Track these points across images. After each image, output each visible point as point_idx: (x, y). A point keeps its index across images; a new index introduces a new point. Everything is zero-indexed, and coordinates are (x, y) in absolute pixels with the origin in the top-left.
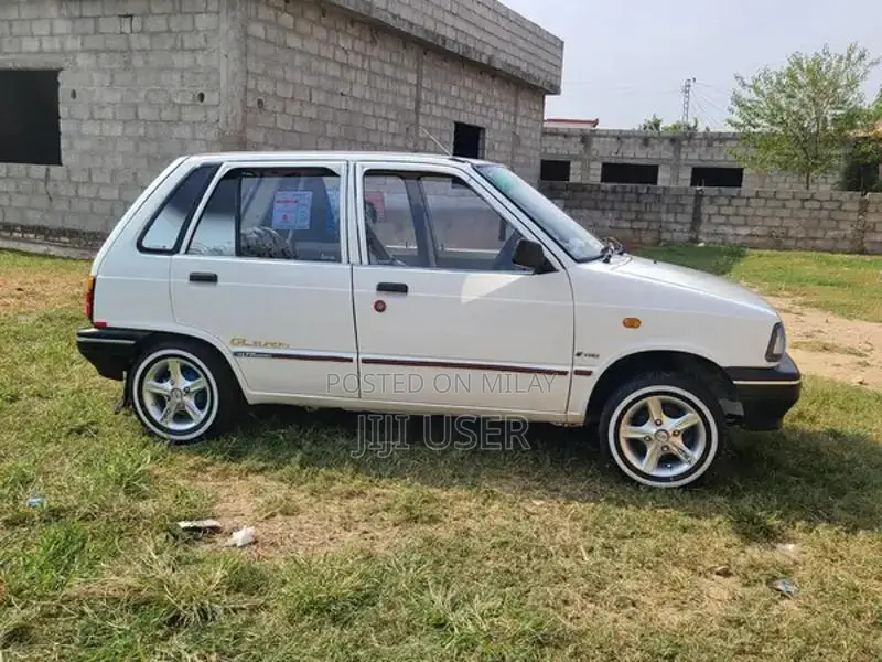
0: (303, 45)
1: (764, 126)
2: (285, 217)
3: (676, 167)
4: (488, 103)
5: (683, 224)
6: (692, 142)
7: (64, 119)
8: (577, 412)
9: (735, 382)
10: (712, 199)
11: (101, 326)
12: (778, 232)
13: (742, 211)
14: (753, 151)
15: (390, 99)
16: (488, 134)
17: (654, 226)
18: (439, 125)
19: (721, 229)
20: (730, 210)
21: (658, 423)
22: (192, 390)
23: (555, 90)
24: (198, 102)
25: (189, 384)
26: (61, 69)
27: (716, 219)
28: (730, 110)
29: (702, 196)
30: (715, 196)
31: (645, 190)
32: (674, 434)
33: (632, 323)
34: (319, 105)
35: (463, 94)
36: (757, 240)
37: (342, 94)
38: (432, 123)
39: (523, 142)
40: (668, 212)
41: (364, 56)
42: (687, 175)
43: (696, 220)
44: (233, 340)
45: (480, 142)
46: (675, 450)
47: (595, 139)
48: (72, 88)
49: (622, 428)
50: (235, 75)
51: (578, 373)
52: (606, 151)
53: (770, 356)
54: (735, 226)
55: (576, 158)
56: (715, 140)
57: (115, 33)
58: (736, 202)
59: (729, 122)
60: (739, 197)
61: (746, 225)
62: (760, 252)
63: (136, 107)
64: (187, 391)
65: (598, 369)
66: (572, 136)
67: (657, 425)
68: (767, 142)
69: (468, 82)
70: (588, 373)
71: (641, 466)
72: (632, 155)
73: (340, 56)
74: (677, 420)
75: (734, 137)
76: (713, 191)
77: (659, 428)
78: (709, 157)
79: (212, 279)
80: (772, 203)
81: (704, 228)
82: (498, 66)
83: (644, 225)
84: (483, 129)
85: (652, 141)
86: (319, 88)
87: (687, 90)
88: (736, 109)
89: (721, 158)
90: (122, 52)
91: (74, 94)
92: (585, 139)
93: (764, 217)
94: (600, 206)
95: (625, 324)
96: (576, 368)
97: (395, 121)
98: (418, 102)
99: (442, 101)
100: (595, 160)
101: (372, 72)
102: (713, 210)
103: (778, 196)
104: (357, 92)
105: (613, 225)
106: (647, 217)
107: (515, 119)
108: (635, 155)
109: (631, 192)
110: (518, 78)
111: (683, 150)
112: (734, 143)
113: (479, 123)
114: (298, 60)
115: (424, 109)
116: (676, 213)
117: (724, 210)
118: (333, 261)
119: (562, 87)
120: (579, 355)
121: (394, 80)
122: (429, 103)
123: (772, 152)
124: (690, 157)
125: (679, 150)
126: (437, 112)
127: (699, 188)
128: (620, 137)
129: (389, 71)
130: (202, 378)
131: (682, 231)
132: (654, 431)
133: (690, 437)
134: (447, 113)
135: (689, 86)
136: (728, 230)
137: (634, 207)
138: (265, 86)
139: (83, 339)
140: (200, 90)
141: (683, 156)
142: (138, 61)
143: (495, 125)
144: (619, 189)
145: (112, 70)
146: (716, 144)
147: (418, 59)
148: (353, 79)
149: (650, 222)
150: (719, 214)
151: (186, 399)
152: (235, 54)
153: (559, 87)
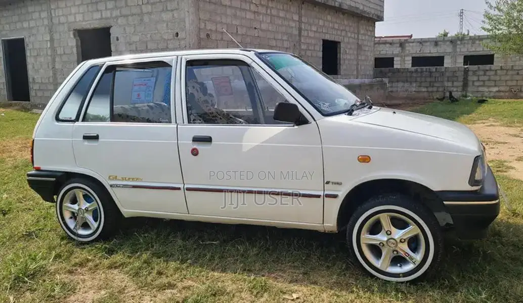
0: (231, 4)
1: (504, 30)
2: (139, 95)
3: (454, 56)
4: (341, 28)
5: (457, 87)
6: (463, 42)
7: (114, 52)
8: (331, 224)
9: (445, 203)
10: (474, 72)
11: (38, 169)
12: (515, 89)
13: (492, 78)
14: (499, 44)
15: (284, 29)
16: (342, 45)
17: (441, 89)
18: (313, 42)
19: (481, 89)
20: (486, 78)
21: (389, 233)
22: (89, 209)
23: (381, 19)
24: (176, 38)
25: (88, 205)
26: (112, 27)
27: (477, 84)
28: (483, 22)
29: (468, 71)
30: (476, 71)
31: (434, 70)
32: (401, 241)
33: (365, 159)
34: (243, 35)
35: (326, 24)
36: (502, 94)
37: (255, 28)
38: (308, 41)
39: (364, 48)
40: (448, 81)
41: (267, 7)
42: (461, 60)
43: (465, 85)
44: (110, 176)
45: (338, 49)
46: (402, 254)
47: (407, 45)
48: (117, 36)
49: (362, 236)
50: (193, 21)
51: (328, 196)
52: (414, 50)
53: (473, 181)
54: (489, 87)
55: (397, 56)
56: (477, 40)
57: (135, 5)
58: (488, 73)
59: (484, 29)
60: (491, 70)
61: (495, 86)
62: (505, 100)
63: (146, 42)
64: (87, 210)
65: (342, 193)
66: (394, 43)
67: (388, 235)
68: (507, 38)
69: (329, 18)
70: (335, 196)
71: (378, 264)
72: (429, 52)
73: (253, 8)
74: (404, 231)
75: (488, 37)
76: (475, 67)
77: (390, 237)
78: (474, 49)
79: (96, 138)
80: (510, 73)
81: (470, 89)
82: (345, 7)
83: (435, 89)
84: (339, 42)
85: (440, 43)
86: (242, 26)
87: (461, 14)
88: (487, 21)
89: (480, 49)
90: (139, 15)
91: (118, 39)
92: (402, 45)
93: (506, 81)
94: (409, 80)
95: (359, 160)
96: (326, 192)
97: (288, 40)
98: (300, 30)
99: (314, 29)
100: (408, 55)
101: (272, 15)
102: (475, 78)
103: (515, 68)
104: (264, 26)
105: (417, 90)
106: (436, 85)
107: (358, 36)
108: (431, 51)
109: (426, 71)
110: (358, 14)
111: (458, 46)
112: (488, 41)
113: (336, 40)
114: (229, 11)
115: (304, 33)
116: (453, 82)
117: (481, 78)
118: (167, 122)
119: (384, 17)
120: (328, 183)
121: (285, 19)
122: (307, 30)
123: (510, 43)
124: (462, 50)
125: (456, 46)
126: (311, 34)
127: (466, 67)
128: (422, 42)
129: (282, 14)
130: (95, 202)
131: (457, 91)
132: (386, 239)
133: (413, 243)
134: (317, 35)
135: (462, 13)
136: (485, 89)
137: (429, 79)
138: (210, 26)
139: (31, 178)
140: (176, 31)
141: (458, 50)
142: (146, 19)
143: (346, 40)
144: (419, 70)
145: (134, 24)
146: (477, 42)
147: (299, 7)
148: (261, 20)
149: (438, 87)
150: (478, 80)
151: (86, 215)
152: (192, 10)
153: (383, 17)
